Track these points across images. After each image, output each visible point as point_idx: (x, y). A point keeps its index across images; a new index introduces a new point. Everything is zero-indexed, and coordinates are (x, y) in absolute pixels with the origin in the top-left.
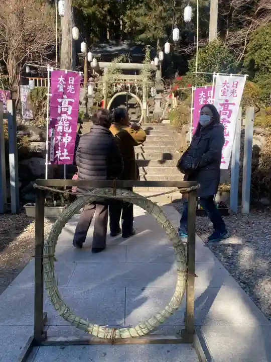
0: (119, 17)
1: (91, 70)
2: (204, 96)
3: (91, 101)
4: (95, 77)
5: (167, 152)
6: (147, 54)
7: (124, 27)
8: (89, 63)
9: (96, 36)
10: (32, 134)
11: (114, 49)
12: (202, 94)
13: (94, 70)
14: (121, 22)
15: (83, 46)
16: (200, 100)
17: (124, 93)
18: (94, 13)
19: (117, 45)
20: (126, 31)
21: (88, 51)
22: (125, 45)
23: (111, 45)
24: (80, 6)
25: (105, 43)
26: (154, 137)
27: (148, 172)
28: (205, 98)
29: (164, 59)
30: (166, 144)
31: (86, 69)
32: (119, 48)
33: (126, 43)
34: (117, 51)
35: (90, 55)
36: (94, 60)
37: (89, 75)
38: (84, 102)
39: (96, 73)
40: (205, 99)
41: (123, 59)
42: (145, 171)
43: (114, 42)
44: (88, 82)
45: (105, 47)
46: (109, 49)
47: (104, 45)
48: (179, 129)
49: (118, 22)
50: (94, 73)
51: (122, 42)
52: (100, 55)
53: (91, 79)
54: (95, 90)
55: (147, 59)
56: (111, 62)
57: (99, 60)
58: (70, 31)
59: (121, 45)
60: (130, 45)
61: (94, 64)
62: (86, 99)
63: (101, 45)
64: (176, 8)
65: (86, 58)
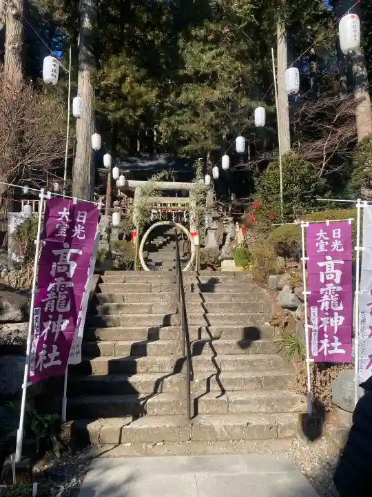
0: (153, 126)
1: (116, 190)
2: (327, 239)
3: (115, 232)
4: (121, 199)
5: (249, 324)
6: (199, 170)
7: (159, 139)
8: (114, 182)
9: (124, 147)
10: (7, 307)
11: (147, 164)
12: (321, 234)
13: (119, 191)
14: (155, 133)
15: (107, 159)
16: (317, 244)
17: (167, 223)
18: (122, 119)
19: (151, 159)
20: (161, 143)
21: (113, 166)
22: (161, 160)
23: (143, 159)
24: (104, 109)
25: (135, 157)
26: (222, 295)
27: (223, 369)
28: (328, 241)
29: (220, 176)
30: (244, 308)
31: (109, 190)
32: (154, 163)
33: (163, 156)
34: (151, 166)
35: (116, 171)
36: (122, 177)
37: (114, 197)
38: (105, 235)
39: (122, 194)
40: (327, 243)
41: (165, 176)
42: (216, 366)
43: (147, 155)
44: (112, 206)
45: (135, 161)
46: (140, 164)
47: (134, 158)
48: (263, 282)
49: (151, 133)
50: (120, 194)
51: (158, 156)
52: (128, 171)
53: (116, 202)
54: (122, 218)
55: (199, 177)
56: (146, 180)
57: (128, 177)
58: (89, 139)
59: (157, 159)
60: (168, 159)
61: (121, 182)
62: (109, 231)
63: (130, 159)
64: (233, 114)
65: (109, 175)
